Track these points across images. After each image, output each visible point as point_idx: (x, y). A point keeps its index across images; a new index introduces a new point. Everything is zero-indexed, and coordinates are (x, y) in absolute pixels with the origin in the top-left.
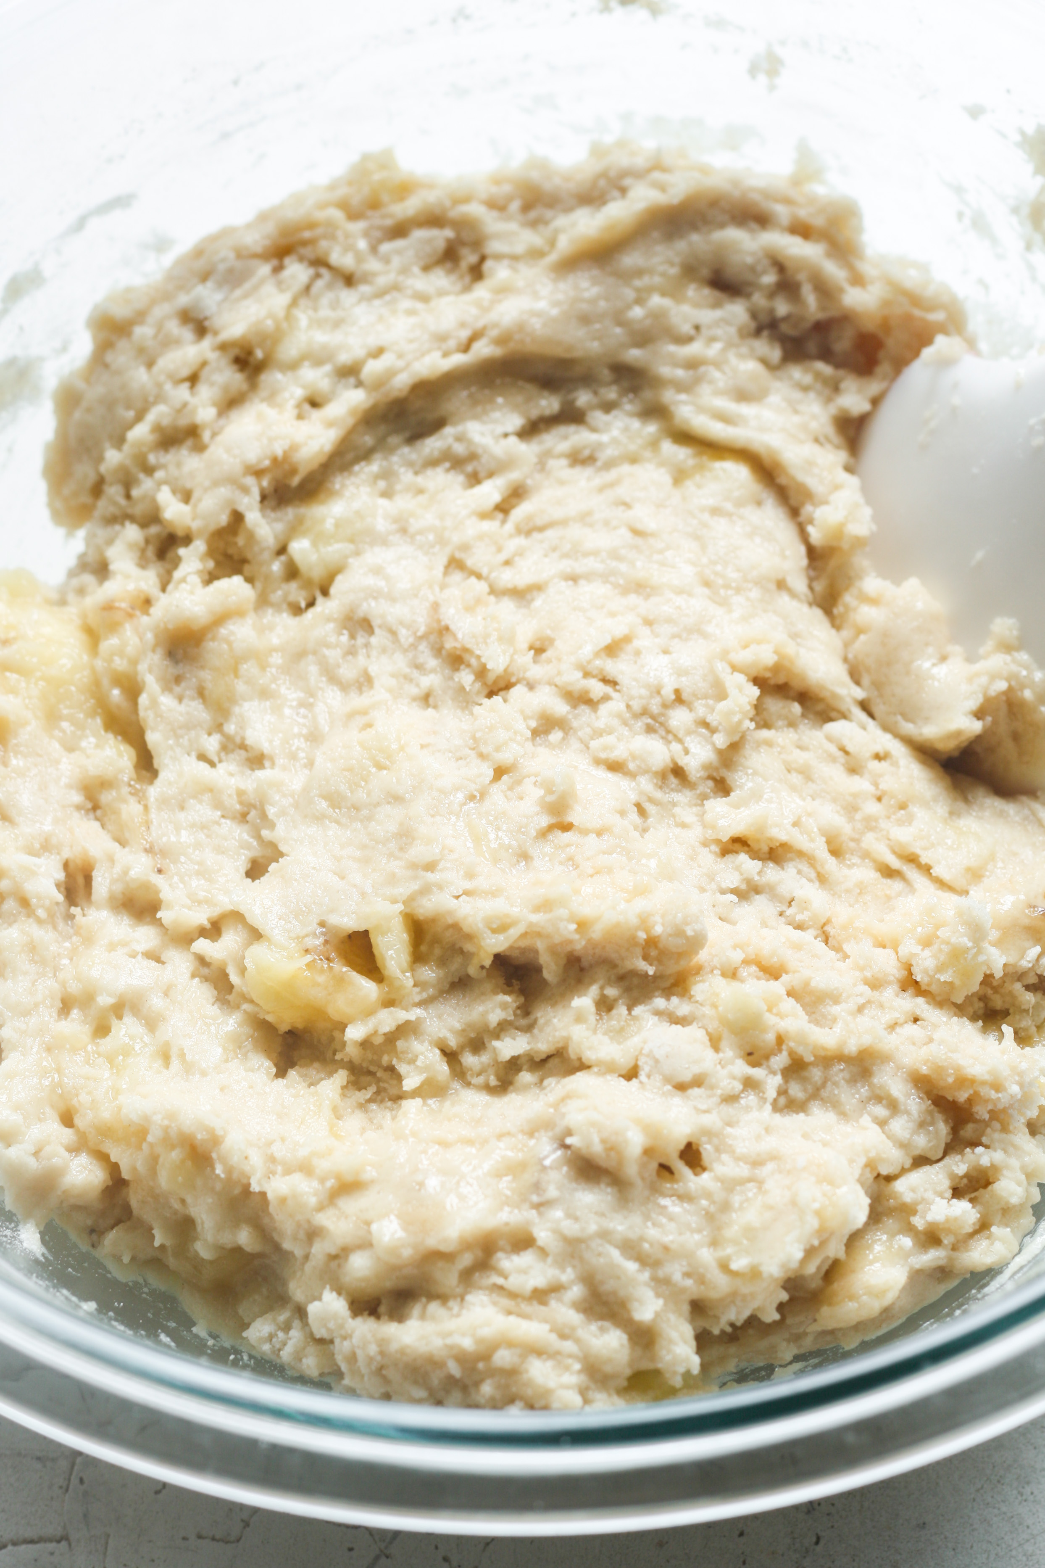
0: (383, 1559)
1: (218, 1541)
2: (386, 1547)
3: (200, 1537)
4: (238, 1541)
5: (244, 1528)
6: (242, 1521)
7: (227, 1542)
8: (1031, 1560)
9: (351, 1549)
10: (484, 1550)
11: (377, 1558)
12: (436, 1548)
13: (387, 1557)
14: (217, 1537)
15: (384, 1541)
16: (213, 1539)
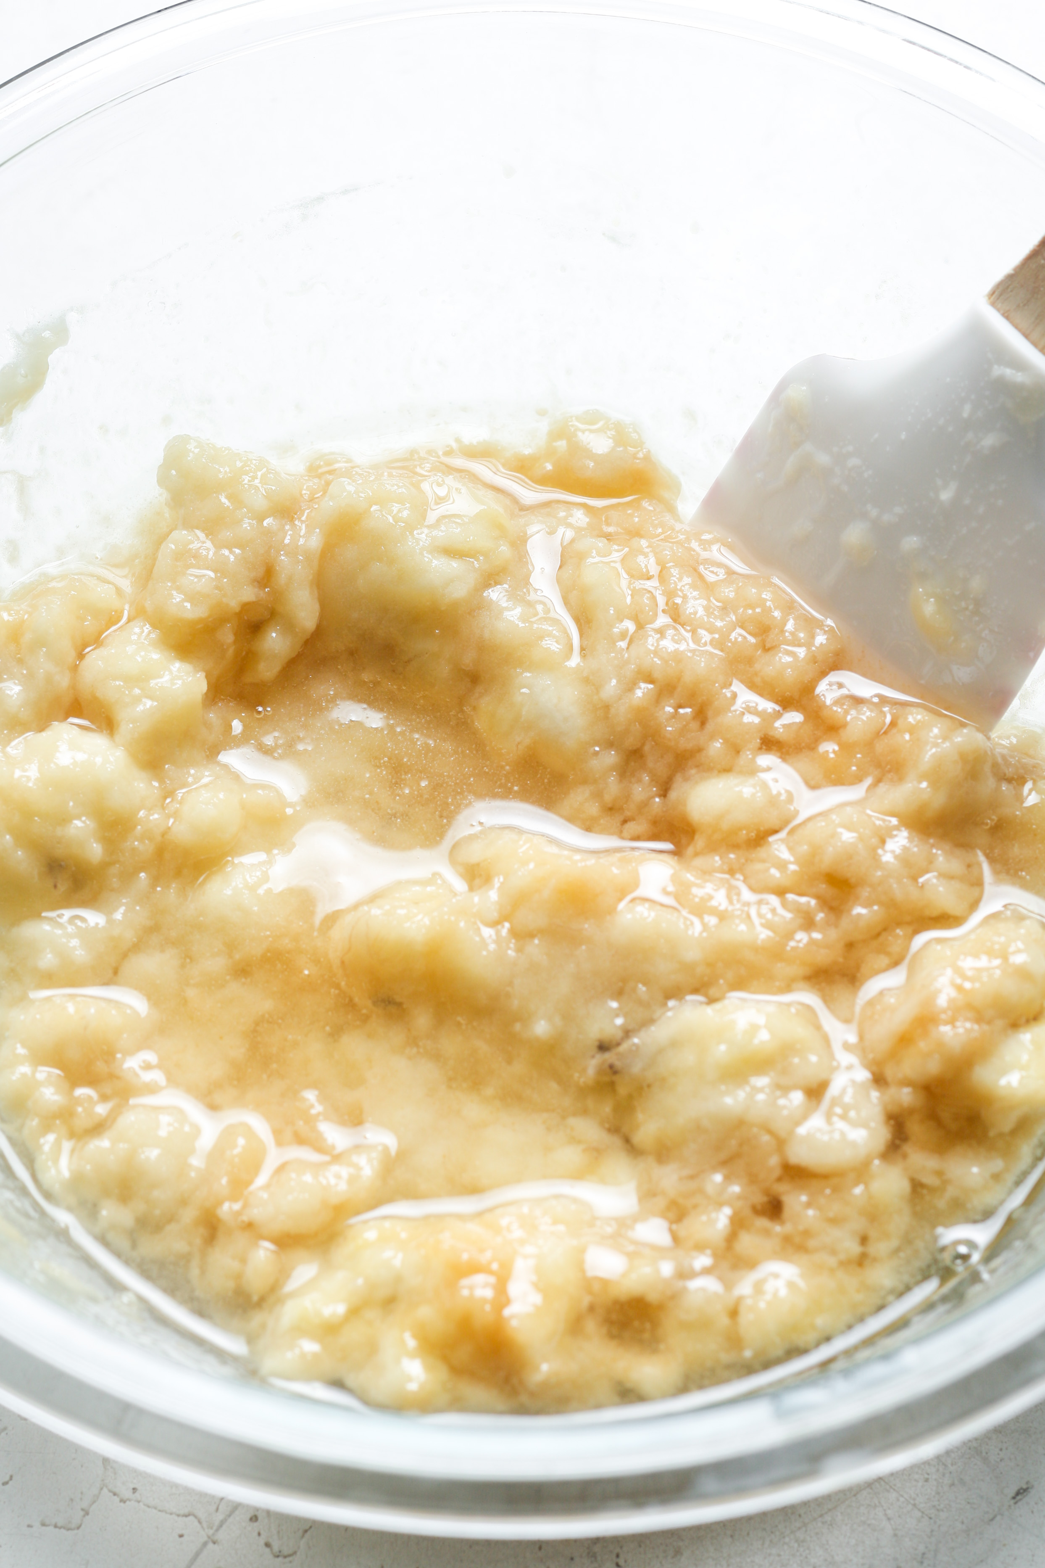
0: (210, 1545)
1: (60, 1528)
2: (213, 1534)
3: (43, 1525)
4: (78, 1528)
5: (84, 1516)
6: (82, 1510)
7: (68, 1529)
9: (181, 1536)
10: (303, 1536)
11: (205, 1544)
12: (259, 1534)
13: (214, 1543)
14: (59, 1525)
15: (212, 1528)
16: (56, 1526)
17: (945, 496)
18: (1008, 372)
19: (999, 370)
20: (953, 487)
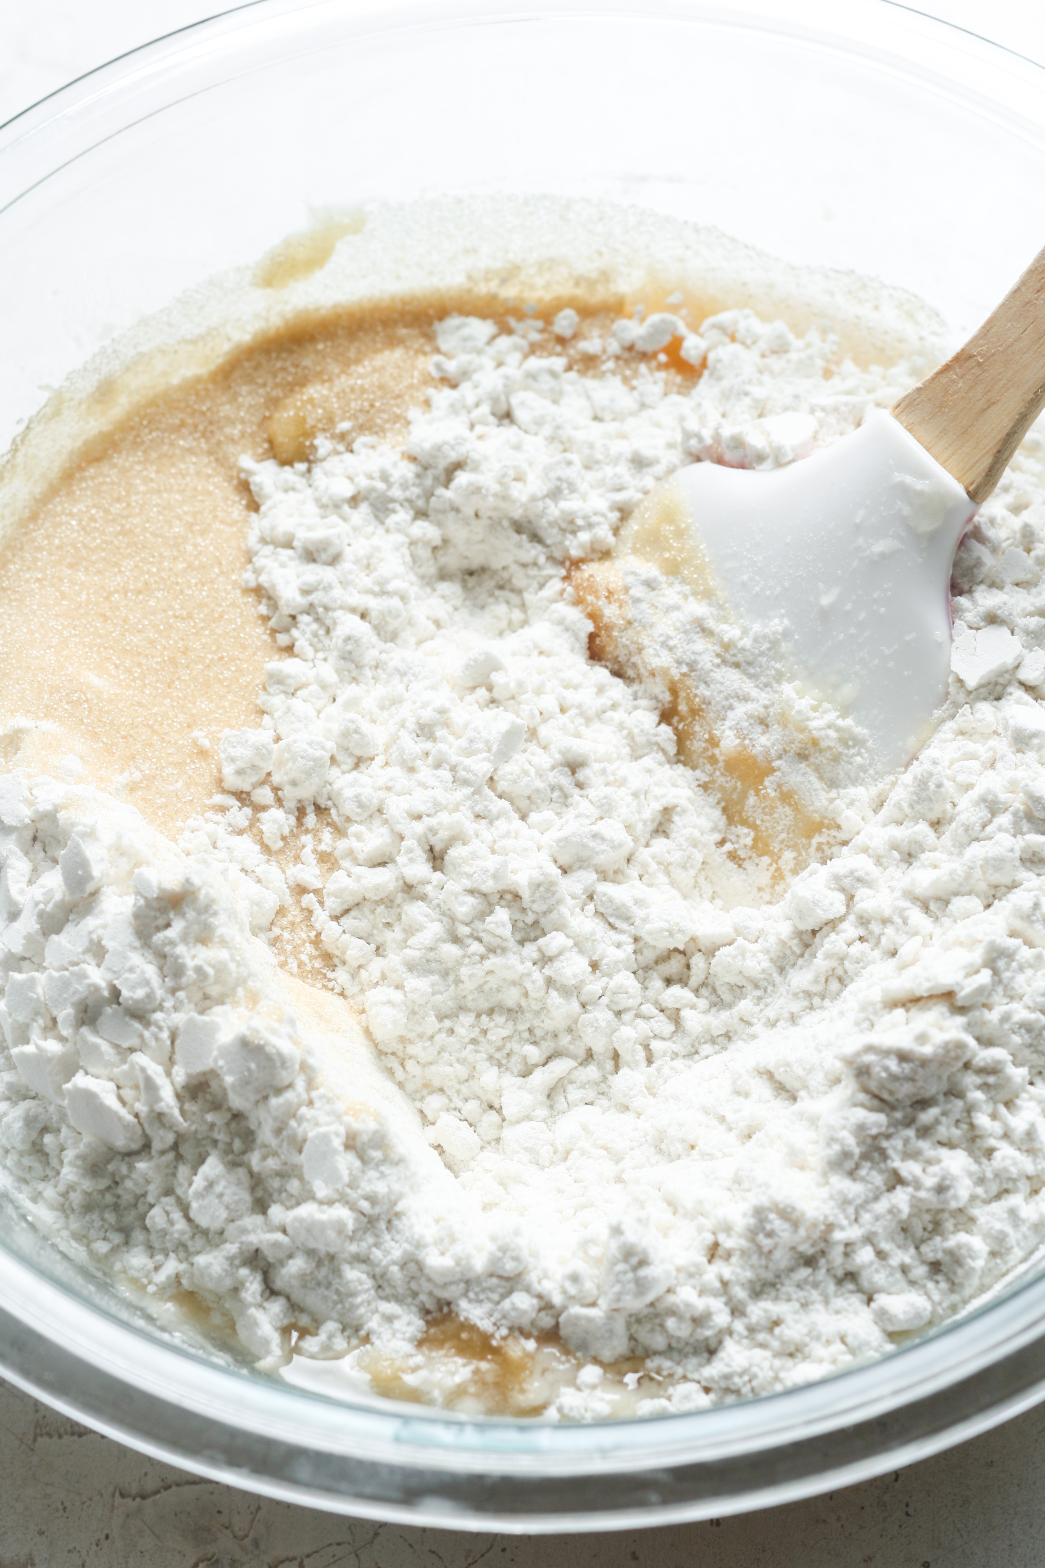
17: (826, 601)
18: (909, 479)
19: (899, 477)
20: (835, 591)
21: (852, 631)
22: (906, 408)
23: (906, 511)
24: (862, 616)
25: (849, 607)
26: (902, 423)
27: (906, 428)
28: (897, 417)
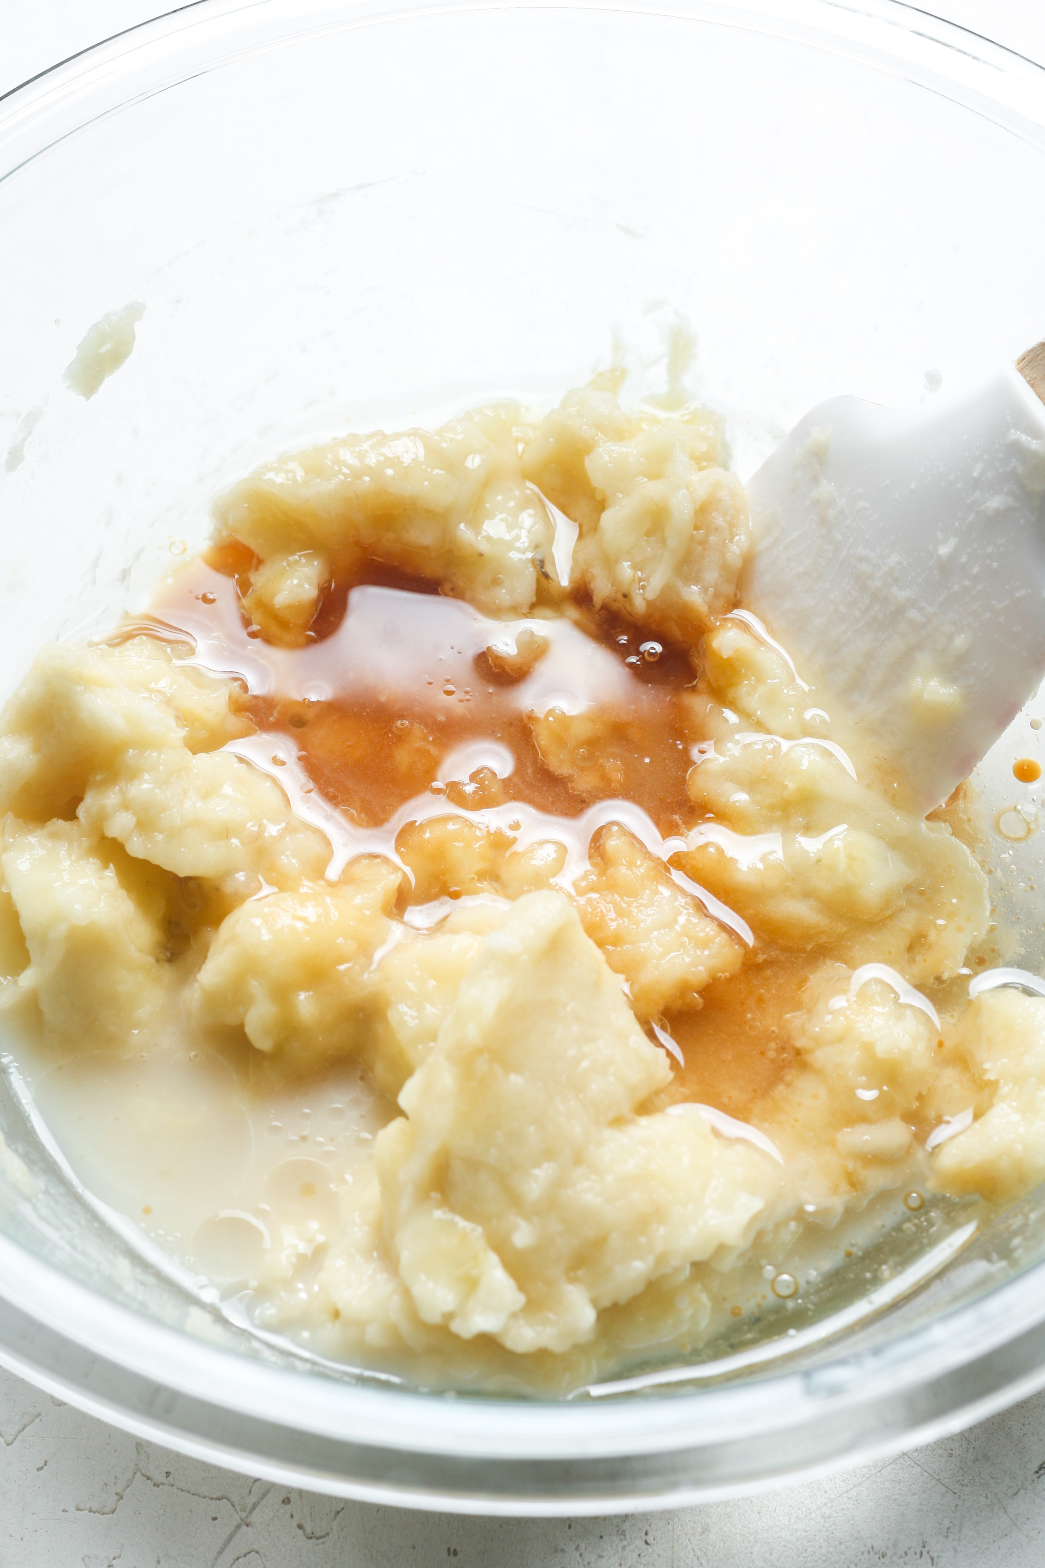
1: (95, 1512)
2: (247, 1517)
3: (78, 1509)
4: (113, 1512)
5: (118, 1500)
6: (116, 1494)
7: (103, 1514)
8: (829, 1522)
9: (215, 1519)
10: (336, 1516)
11: (238, 1527)
12: (292, 1516)
13: (248, 1526)
14: (94, 1509)
15: (245, 1511)
16: (91, 1511)
17: (944, 550)
18: (1024, 438)
19: (1015, 435)
20: (953, 542)
21: (967, 583)
22: (1030, 362)
23: (1020, 469)
24: (976, 570)
25: (964, 559)
26: (1025, 377)
27: (1028, 382)
28: (1021, 370)
